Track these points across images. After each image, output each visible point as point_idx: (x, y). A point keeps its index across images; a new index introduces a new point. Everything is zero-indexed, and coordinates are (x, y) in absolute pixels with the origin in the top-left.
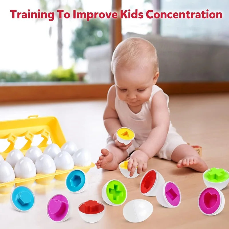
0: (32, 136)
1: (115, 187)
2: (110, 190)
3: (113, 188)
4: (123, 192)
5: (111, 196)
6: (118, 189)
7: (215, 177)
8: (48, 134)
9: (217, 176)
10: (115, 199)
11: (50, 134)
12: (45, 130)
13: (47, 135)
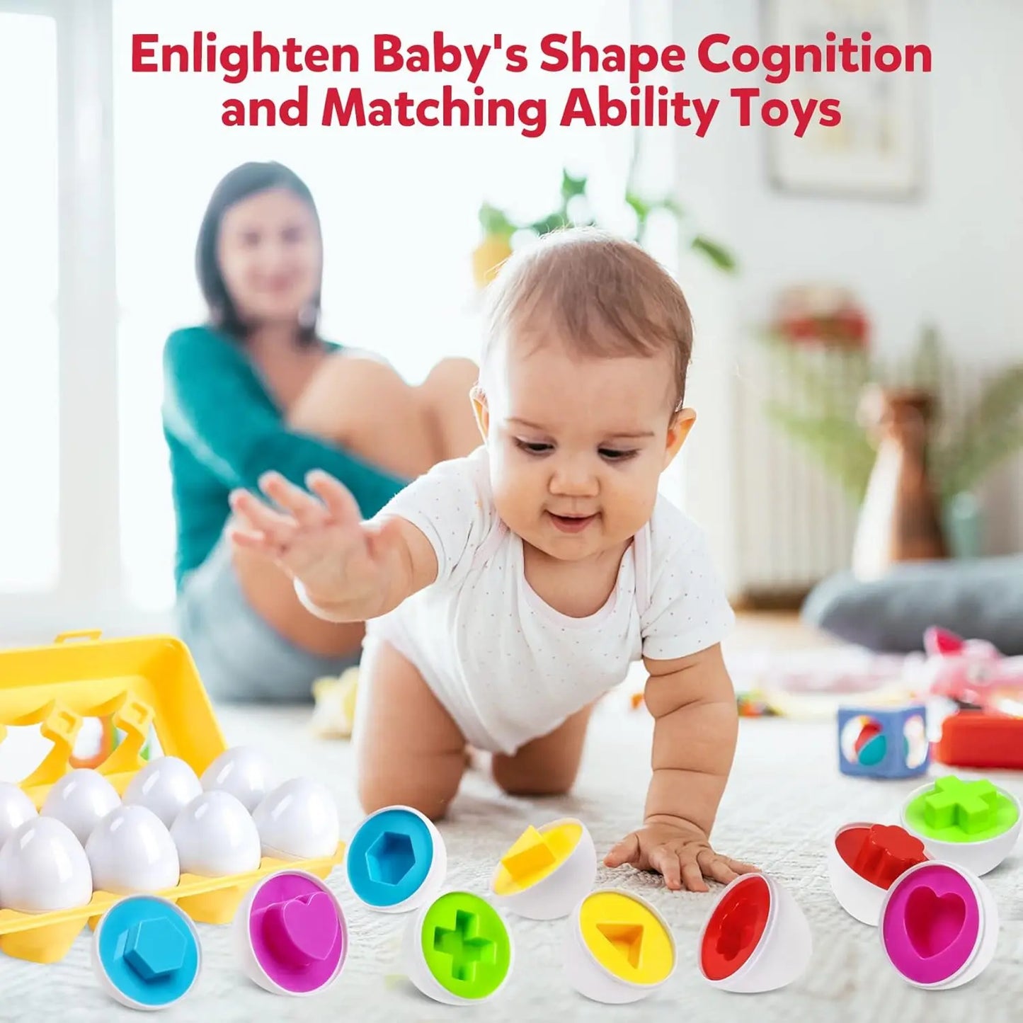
0: (72, 721)
1: (463, 921)
2: (439, 934)
3: (450, 924)
4: (495, 945)
5: (445, 960)
6: (475, 931)
7: (957, 816)
8: (143, 712)
9: (965, 813)
10: (460, 974)
11: (152, 713)
12: (132, 698)
13: (140, 722)
